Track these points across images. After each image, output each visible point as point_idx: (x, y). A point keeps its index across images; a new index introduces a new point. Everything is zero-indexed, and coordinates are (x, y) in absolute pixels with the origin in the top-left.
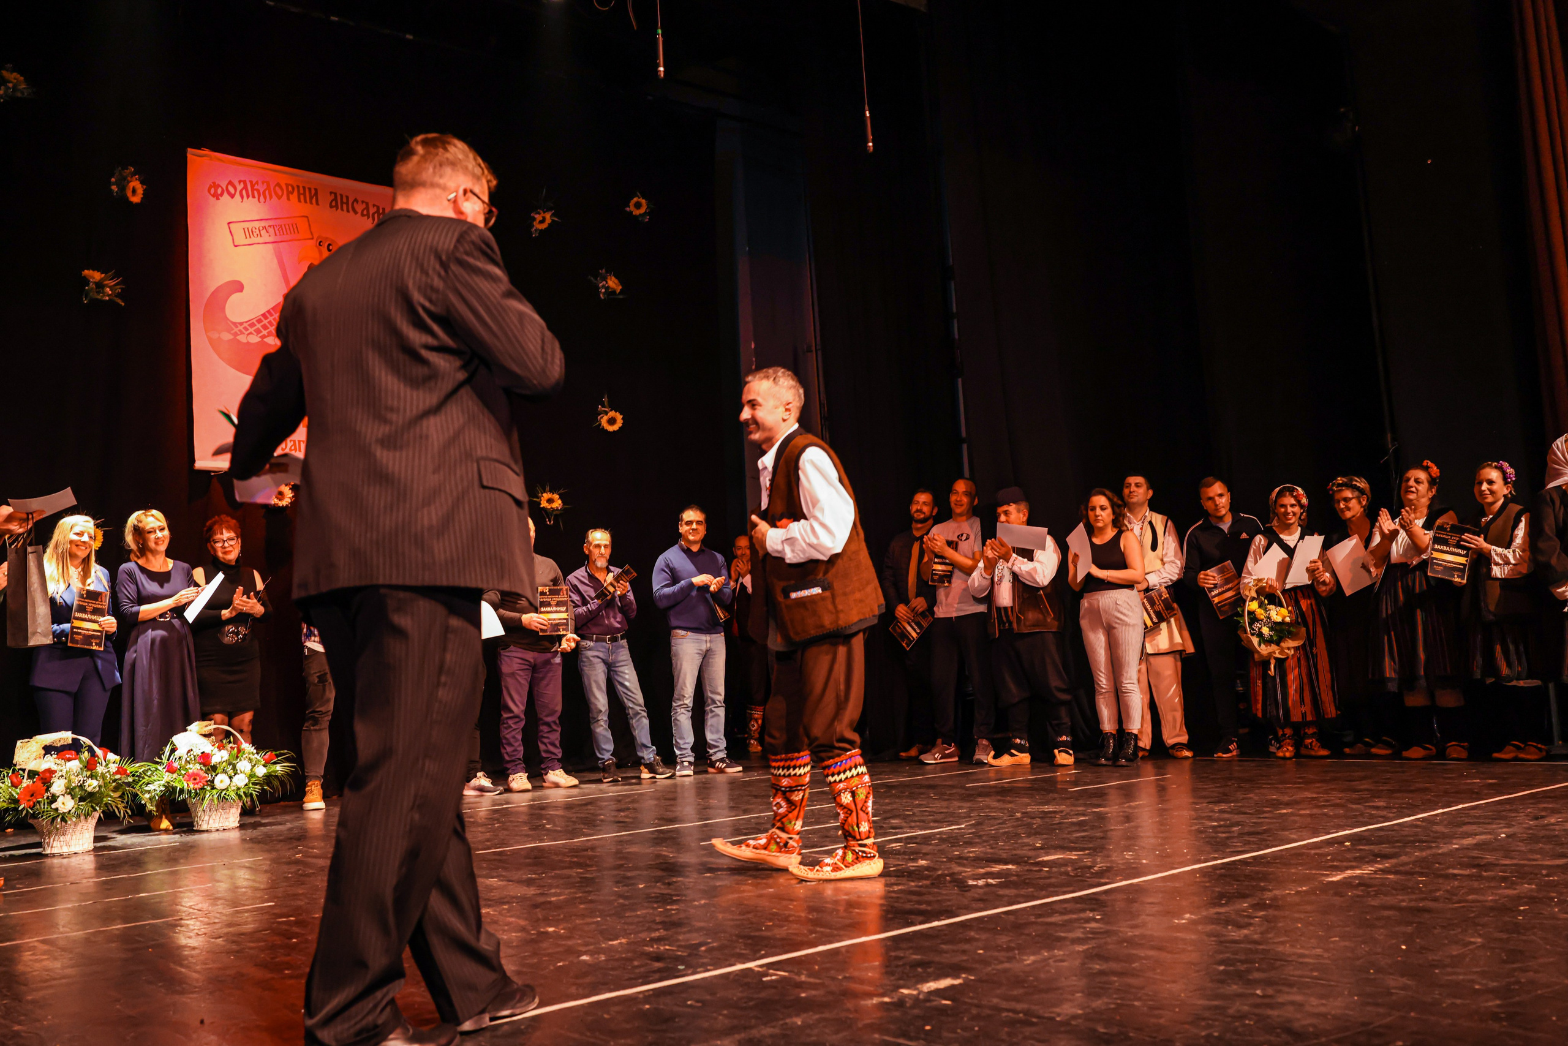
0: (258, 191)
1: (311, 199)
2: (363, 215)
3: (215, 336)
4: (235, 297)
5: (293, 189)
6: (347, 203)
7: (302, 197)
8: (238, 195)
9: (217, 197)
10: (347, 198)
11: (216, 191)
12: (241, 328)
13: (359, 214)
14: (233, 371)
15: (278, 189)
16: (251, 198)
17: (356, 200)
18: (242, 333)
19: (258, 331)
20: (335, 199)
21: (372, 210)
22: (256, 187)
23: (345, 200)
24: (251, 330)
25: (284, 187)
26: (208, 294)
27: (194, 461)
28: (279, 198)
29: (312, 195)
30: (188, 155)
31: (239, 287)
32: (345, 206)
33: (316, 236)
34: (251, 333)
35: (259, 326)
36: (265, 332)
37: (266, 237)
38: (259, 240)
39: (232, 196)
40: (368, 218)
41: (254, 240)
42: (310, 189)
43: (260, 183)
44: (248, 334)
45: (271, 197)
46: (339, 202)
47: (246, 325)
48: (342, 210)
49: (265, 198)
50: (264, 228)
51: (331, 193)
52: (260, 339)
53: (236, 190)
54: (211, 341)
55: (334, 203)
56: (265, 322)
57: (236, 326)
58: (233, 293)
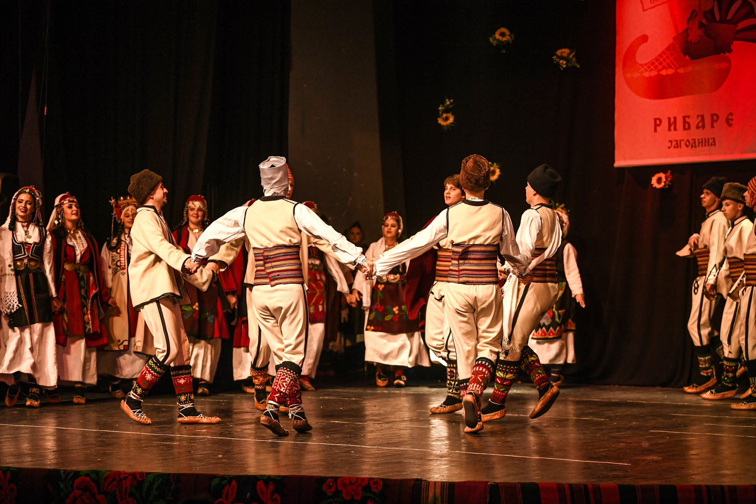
3: (629, 75)
4: (643, 47)
12: (646, 67)
14: (639, 98)
18: (646, 70)
19: (656, 67)
24: (652, 67)
26: (625, 49)
27: (614, 162)
31: (645, 38)
34: (652, 70)
35: (657, 63)
36: (660, 67)
38: (659, 2)
41: (656, 3)
44: (650, 71)
47: (649, 64)
52: (656, 73)
54: (627, 81)
56: (661, 60)
57: (643, 67)
58: (640, 45)
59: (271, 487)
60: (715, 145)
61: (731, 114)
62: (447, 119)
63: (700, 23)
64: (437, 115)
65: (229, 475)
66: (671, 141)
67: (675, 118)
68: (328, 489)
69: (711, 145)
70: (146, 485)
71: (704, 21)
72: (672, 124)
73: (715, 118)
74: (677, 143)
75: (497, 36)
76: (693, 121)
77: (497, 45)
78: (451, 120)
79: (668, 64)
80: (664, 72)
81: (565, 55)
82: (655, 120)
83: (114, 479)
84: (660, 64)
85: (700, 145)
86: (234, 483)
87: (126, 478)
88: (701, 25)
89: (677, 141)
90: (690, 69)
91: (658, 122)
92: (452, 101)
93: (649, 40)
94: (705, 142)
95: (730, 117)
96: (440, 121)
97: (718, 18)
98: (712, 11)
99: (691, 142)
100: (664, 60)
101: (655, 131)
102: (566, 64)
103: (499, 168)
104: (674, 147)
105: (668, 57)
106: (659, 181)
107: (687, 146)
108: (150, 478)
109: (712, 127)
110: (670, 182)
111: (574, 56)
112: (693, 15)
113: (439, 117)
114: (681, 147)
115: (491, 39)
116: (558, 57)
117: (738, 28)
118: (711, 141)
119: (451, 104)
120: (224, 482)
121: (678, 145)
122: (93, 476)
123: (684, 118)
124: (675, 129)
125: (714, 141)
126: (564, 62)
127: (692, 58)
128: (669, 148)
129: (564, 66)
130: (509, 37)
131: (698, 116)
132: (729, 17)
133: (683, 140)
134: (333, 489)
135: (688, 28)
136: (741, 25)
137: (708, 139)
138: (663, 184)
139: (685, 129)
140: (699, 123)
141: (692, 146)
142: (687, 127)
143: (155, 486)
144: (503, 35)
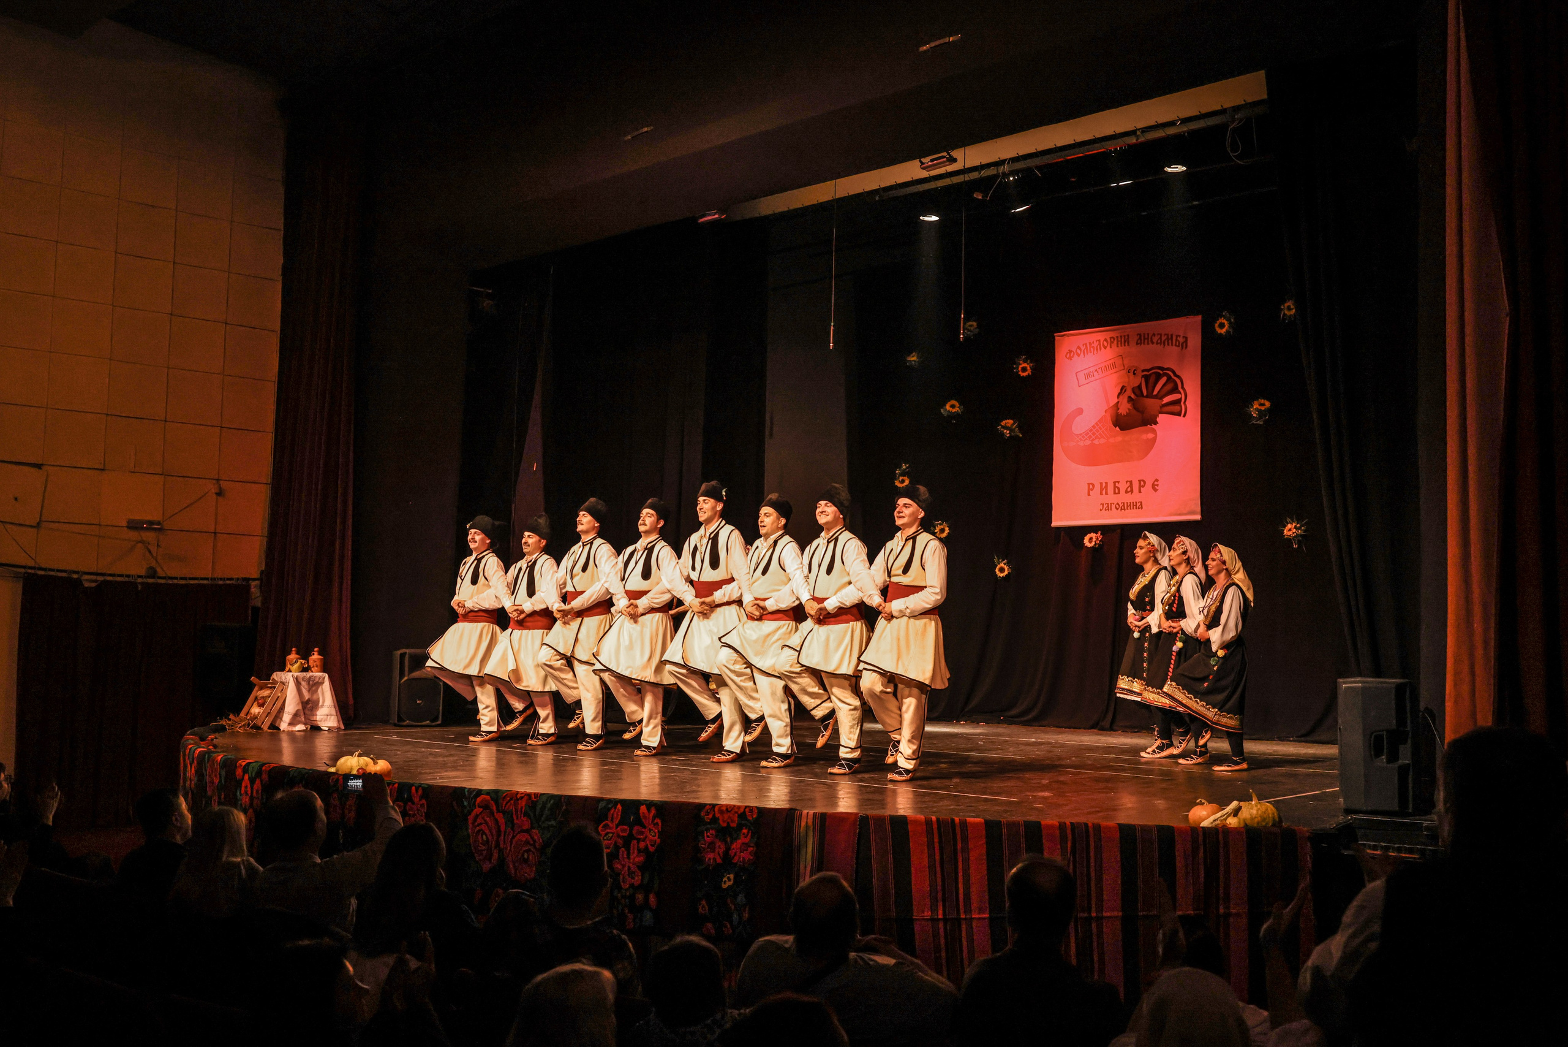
0: (1093, 347)
1: (1125, 342)
2: (1157, 343)
3: (1065, 444)
4: (1078, 419)
5: (1114, 339)
6: (1148, 339)
7: (1119, 343)
8: (1082, 355)
9: (1070, 358)
10: (1148, 334)
11: (1070, 355)
12: (1080, 437)
13: (1155, 344)
14: (1074, 465)
15: (1105, 343)
16: (1089, 353)
17: (1154, 335)
18: (1081, 440)
19: (1090, 437)
20: (1140, 338)
21: (1164, 338)
22: (1093, 345)
23: (1146, 337)
24: (1086, 437)
25: (1109, 340)
26: (1064, 419)
27: (1051, 522)
28: (1105, 348)
29: (1125, 340)
30: (1056, 338)
31: (1080, 411)
32: (1146, 343)
33: (1126, 368)
34: (1086, 439)
35: (1090, 434)
36: (1093, 437)
37: (1097, 376)
38: (1093, 379)
39: (1079, 355)
40: (1161, 344)
41: (1090, 379)
42: (1124, 336)
43: (1095, 342)
44: (1084, 440)
45: (1100, 349)
46: (1142, 339)
47: (1084, 435)
48: (1144, 344)
49: (1097, 350)
50: (1096, 370)
51: (1138, 334)
52: (1090, 442)
53: (1081, 350)
54: (1064, 449)
55: (1139, 342)
56: (1094, 430)
57: (1078, 437)
58: (1077, 416)
59: (653, 812)
60: (1142, 508)
61: (1157, 480)
62: (903, 481)
63: (1130, 397)
64: (894, 477)
65: (615, 799)
66: (1103, 504)
67: (1106, 483)
68: (706, 815)
69: (1139, 508)
70: (539, 805)
71: (1133, 396)
72: (1104, 488)
73: (1142, 484)
74: (1108, 506)
75: (948, 407)
76: (1123, 486)
77: (948, 416)
78: (907, 482)
79: (1100, 434)
80: (1096, 442)
81: (1009, 425)
82: (1089, 484)
83: (511, 799)
84: (1094, 434)
85: (1129, 508)
86: (619, 807)
87: (522, 798)
88: (1130, 399)
89: (1108, 504)
90: (1119, 439)
91: (1091, 487)
92: (908, 465)
93: (1083, 413)
94: (1133, 505)
95: (1156, 483)
96: (897, 483)
97: (1145, 393)
98: (1139, 387)
99: (1121, 506)
100: (1097, 431)
101: (1089, 495)
102: (1010, 433)
103: (948, 527)
104: (1106, 510)
105: (1100, 428)
106: (1091, 539)
107: (1117, 509)
108: (544, 799)
109: (1140, 492)
110: (1100, 541)
111: (1016, 427)
112: (1123, 389)
113: (896, 480)
114: (1111, 510)
115: (942, 410)
116: (1003, 427)
117: (1163, 403)
118: (1138, 505)
119: (907, 468)
120: (610, 806)
121: (1109, 508)
122: (493, 794)
123: (1115, 483)
124: (1106, 494)
125: (1141, 504)
126: (1008, 432)
127: (1122, 429)
128: (1101, 510)
129: (1008, 435)
130: (958, 409)
131: (1127, 482)
132: (1155, 393)
133: (1114, 504)
134: (710, 816)
135: (1118, 402)
136: (1166, 400)
137: (1136, 503)
138: (1094, 543)
139: (1115, 493)
140: (1128, 487)
141: (1121, 509)
142: (1117, 492)
143: (549, 806)
144: (953, 406)
